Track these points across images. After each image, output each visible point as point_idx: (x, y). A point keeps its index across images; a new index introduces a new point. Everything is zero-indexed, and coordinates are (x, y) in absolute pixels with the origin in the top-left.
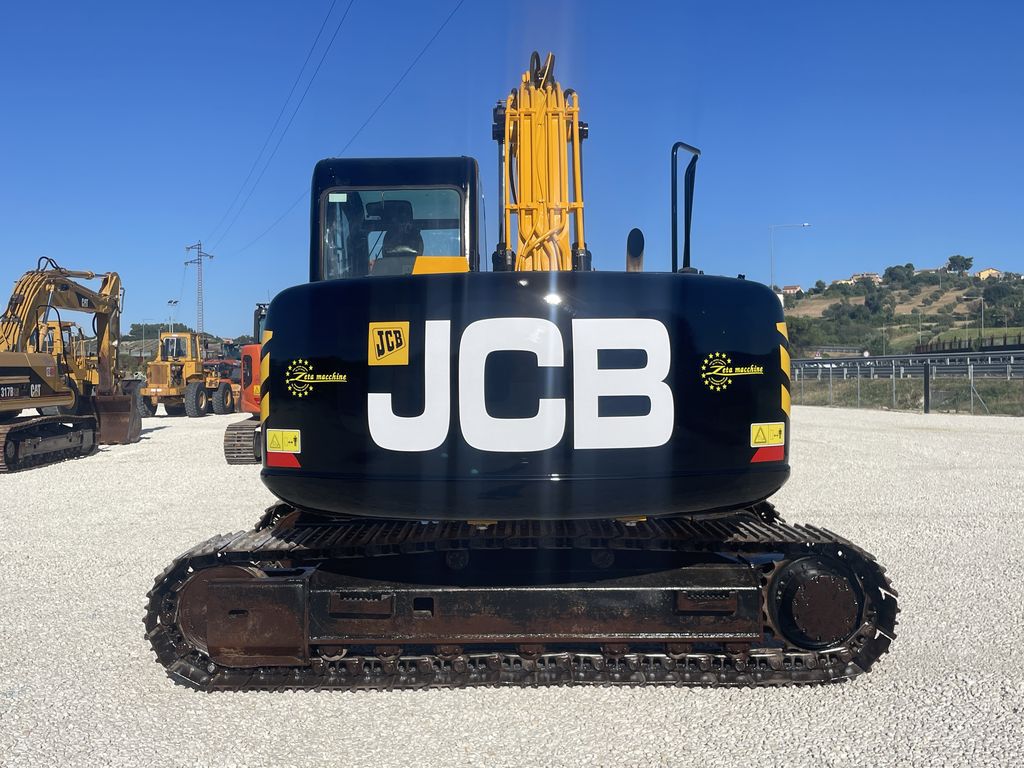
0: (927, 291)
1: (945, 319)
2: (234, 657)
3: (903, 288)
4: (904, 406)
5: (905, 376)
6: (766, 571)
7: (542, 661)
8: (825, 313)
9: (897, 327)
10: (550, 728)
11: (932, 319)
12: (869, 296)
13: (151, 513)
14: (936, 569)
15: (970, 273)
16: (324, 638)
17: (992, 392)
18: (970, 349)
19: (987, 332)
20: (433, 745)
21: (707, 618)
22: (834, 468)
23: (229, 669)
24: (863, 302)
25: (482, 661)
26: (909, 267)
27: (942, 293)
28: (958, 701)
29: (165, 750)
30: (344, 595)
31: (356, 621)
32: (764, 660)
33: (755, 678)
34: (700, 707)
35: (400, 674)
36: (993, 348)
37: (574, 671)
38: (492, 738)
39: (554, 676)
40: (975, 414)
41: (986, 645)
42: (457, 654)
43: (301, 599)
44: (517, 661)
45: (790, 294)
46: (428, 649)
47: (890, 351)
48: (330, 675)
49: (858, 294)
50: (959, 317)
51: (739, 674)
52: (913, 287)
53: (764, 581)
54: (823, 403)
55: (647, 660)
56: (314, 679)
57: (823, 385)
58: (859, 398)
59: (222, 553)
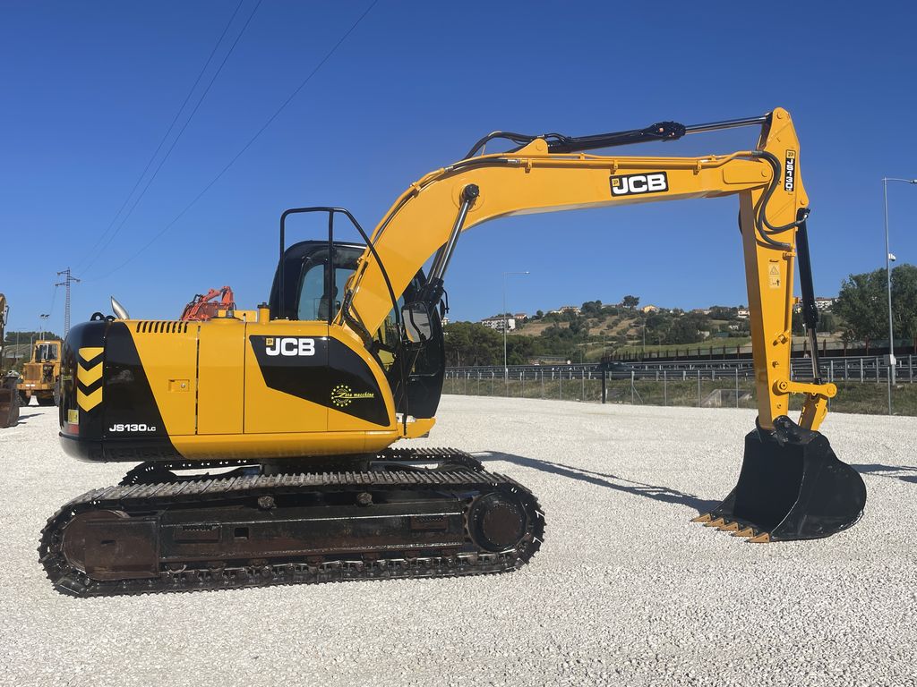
0: (610, 319)
1: (621, 339)
2: (105, 573)
3: (595, 317)
4: (590, 398)
5: (592, 378)
6: (468, 503)
7: (322, 567)
8: (543, 333)
9: (591, 344)
10: (325, 607)
11: (613, 338)
12: (572, 322)
13: (31, 479)
14: (585, 503)
15: (638, 308)
16: (171, 558)
17: (646, 390)
18: (635, 360)
19: (647, 349)
20: (245, 621)
21: (430, 534)
22: (535, 440)
23: (100, 582)
24: (568, 326)
25: (281, 569)
26: (599, 302)
27: (619, 321)
28: (578, 580)
29: (55, 633)
30: (185, 528)
31: (194, 545)
32: (466, 559)
33: (460, 571)
34: (422, 590)
35: (224, 580)
36: (651, 359)
37: (344, 572)
38: (286, 615)
39: (330, 576)
40: (635, 404)
41: (603, 547)
42: (264, 565)
43: (154, 531)
44: (305, 568)
45: (519, 320)
46: (244, 562)
47: (585, 361)
48: (174, 583)
49: (565, 321)
50: (631, 338)
51: (450, 569)
52: (601, 317)
53: (466, 509)
54: (538, 396)
55: (392, 563)
56: (162, 586)
57: (538, 384)
58: (561, 393)
59: (97, 502)
